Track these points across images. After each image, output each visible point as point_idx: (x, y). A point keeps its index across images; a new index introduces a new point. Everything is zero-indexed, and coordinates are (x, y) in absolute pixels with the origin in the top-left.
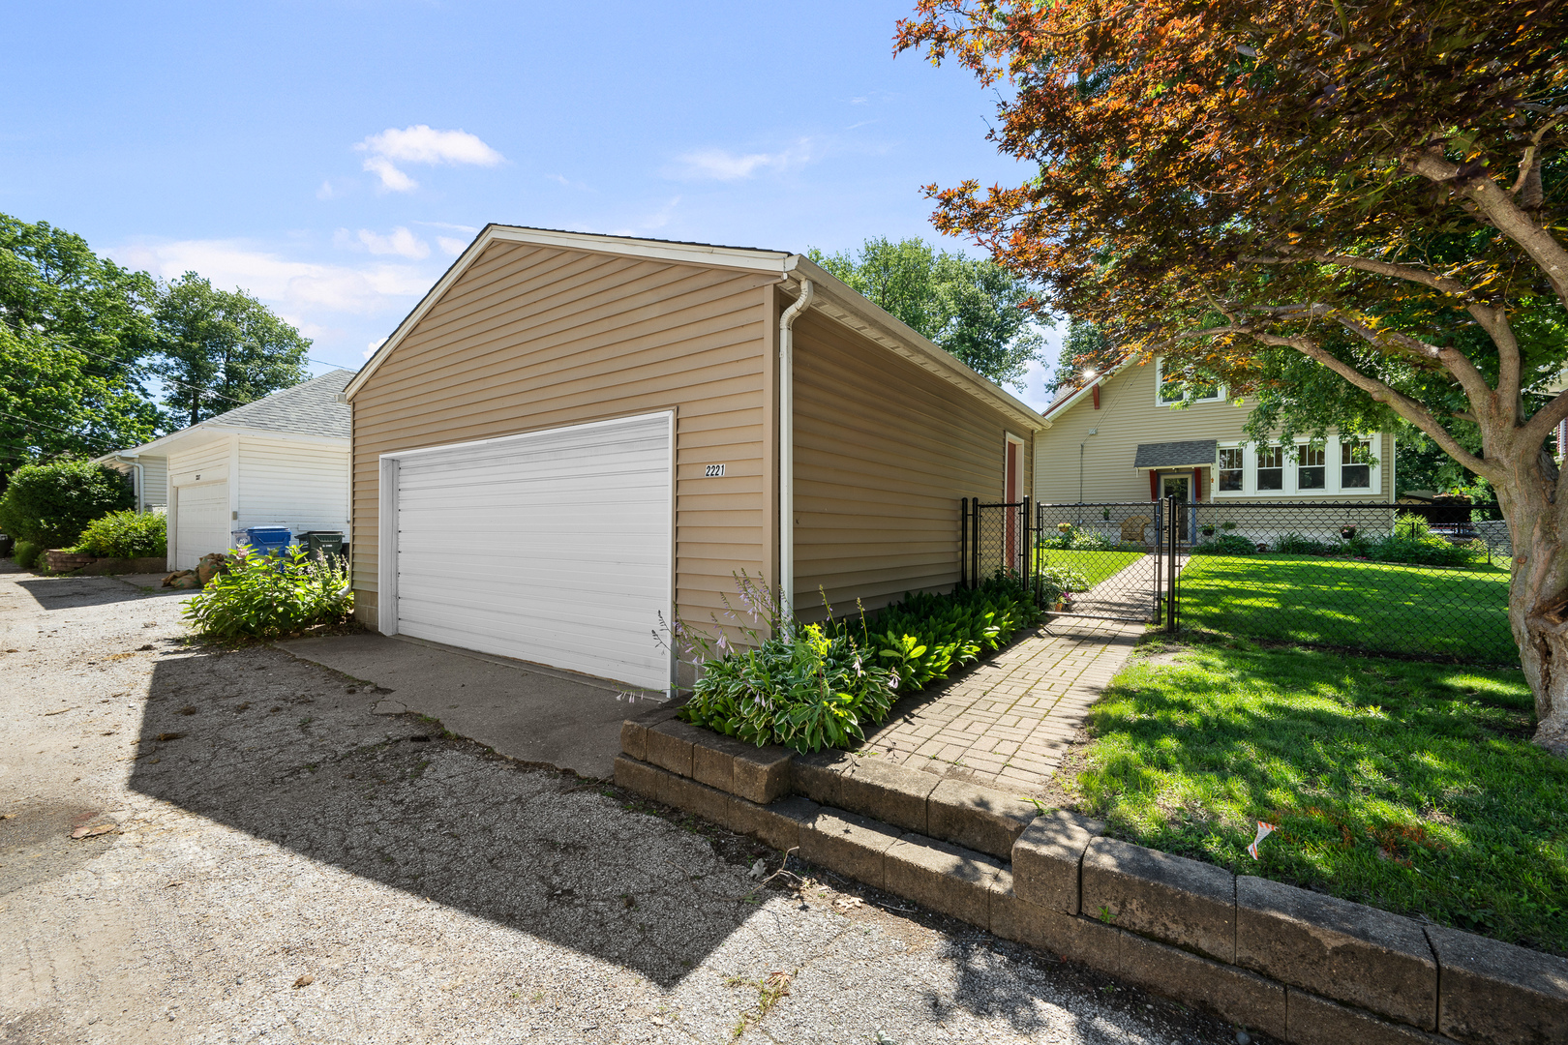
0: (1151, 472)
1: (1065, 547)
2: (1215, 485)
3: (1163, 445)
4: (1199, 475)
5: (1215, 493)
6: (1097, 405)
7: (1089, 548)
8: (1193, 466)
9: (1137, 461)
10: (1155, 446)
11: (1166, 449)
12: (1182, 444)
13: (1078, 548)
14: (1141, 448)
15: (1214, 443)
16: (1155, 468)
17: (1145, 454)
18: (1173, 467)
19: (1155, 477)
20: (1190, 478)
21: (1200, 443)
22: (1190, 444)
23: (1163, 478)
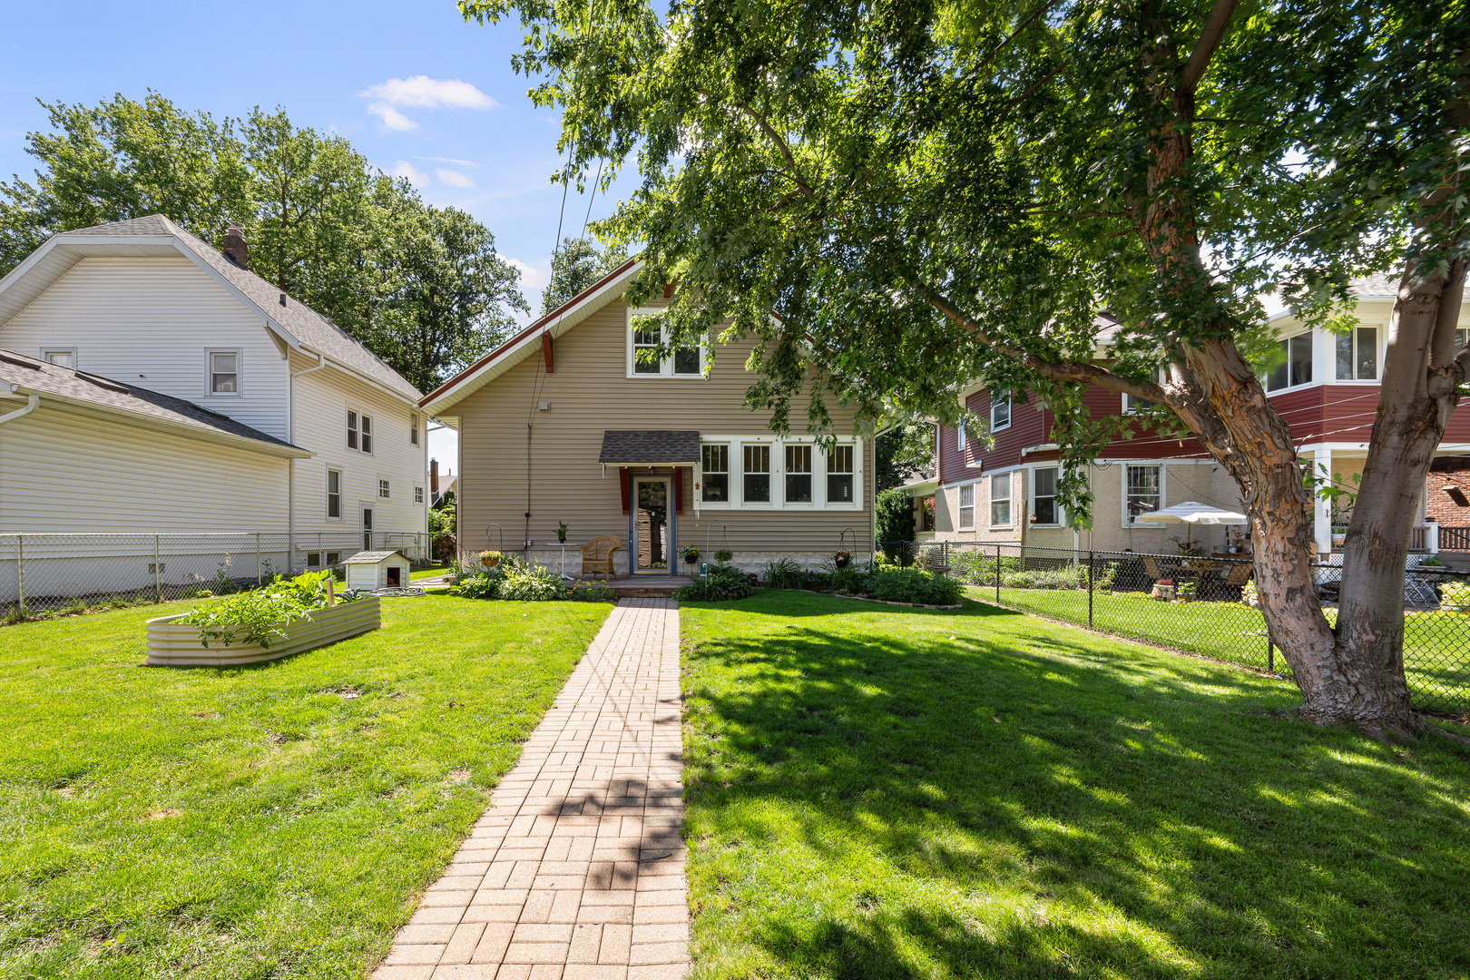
0: (622, 470)
1: (491, 594)
2: (697, 494)
3: (636, 434)
4: (680, 477)
5: (699, 504)
6: (551, 367)
7: (528, 595)
8: (674, 465)
9: (603, 453)
10: (626, 434)
11: (640, 440)
12: (660, 434)
13: (511, 597)
14: (610, 437)
15: (696, 435)
16: (626, 465)
17: (615, 444)
18: (650, 465)
19: (626, 476)
20: (668, 481)
21: (681, 433)
22: (669, 434)
23: (637, 481)
